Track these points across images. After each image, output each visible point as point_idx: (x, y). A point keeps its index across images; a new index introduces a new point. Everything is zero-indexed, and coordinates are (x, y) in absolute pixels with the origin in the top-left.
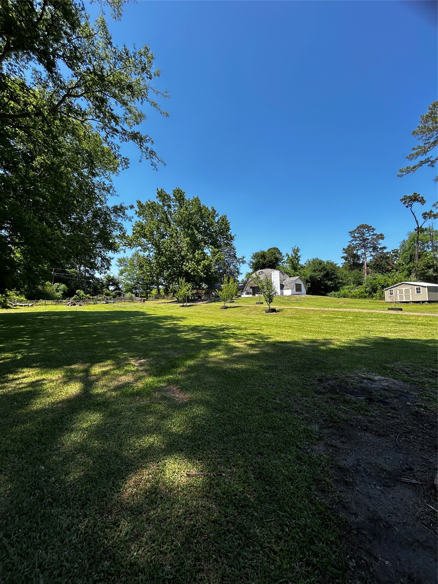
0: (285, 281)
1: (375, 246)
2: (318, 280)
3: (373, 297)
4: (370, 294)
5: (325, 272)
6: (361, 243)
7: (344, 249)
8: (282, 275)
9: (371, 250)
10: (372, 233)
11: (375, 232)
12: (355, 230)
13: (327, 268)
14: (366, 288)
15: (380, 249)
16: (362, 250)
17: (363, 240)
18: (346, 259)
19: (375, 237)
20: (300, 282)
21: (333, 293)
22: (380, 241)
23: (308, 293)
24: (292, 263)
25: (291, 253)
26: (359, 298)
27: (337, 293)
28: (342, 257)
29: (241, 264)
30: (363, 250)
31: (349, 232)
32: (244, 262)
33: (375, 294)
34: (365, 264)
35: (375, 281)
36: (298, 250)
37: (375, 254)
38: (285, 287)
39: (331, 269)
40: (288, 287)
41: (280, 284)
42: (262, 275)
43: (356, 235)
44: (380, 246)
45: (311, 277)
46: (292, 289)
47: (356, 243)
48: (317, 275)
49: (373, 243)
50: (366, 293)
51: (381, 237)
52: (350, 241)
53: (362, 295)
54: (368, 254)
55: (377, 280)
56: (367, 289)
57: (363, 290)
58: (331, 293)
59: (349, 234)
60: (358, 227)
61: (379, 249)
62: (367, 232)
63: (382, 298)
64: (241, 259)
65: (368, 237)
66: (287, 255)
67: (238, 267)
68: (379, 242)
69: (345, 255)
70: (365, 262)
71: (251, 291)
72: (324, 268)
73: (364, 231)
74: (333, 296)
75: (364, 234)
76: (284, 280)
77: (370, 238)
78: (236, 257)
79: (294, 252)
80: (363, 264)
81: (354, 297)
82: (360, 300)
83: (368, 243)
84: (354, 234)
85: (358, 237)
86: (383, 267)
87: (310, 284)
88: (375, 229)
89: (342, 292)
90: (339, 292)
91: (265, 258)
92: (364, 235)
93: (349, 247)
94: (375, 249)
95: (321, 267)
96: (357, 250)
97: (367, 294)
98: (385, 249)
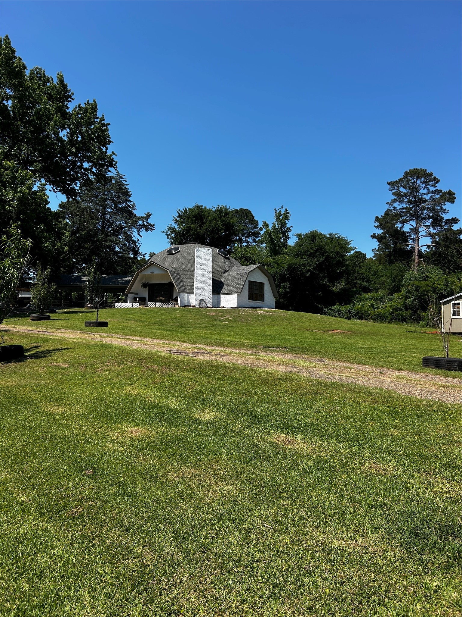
0: (226, 274)
1: (438, 216)
2: (305, 276)
3: (420, 320)
4: (415, 311)
5: (322, 259)
6: (411, 209)
7: (377, 218)
8: (223, 260)
9: (428, 223)
10: (432, 189)
11: (439, 186)
12: (401, 180)
13: (327, 248)
14: (407, 298)
15: (447, 221)
16: (411, 222)
17: (416, 202)
18: (380, 239)
19: (437, 196)
20: (260, 278)
21: (336, 307)
22: (447, 206)
23: (278, 306)
24: (272, 241)
25: (272, 221)
26: (391, 321)
27: (344, 309)
28: (373, 236)
29: (143, 232)
30: (413, 223)
31: (389, 183)
32: (149, 227)
33: (424, 314)
34: (416, 251)
35: (424, 283)
36: (286, 216)
37: (435, 231)
38: (225, 289)
39: (337, 254)
40: (232, 288)
41: (214, 281)
42: (175, 256)
43: (402, 190)
44: (446, 217)
45: (292, 269)
46: (239, 294)
47: (401, 207)
48: (303, 265)
49: (434, 209)
50: (406, 310)
51: (450, 197)
52: (390, 201)
53: (397, 316)
54: (422, 231)
55: (430, 282)
56: (408, 301)
57: (398, 303)
58: (333, 308)
59: (388, 186)
60: (406, 173)
61: (443, 223)
62: (424, 185)
63: (436, 322)
64: (142, 219)
65: (424, 196)
66: (265, 225)
67: (135, 236)
68: (443, 206)
69: (379, 232)
70: (417, 248)
71: (145, 294)
72: (321, 249)
73: (418, 182)
74: (337, 314)
75: (417, 189)
76: (226, 271)
77: (428, 197)
78: (131, 214)
79: (278, 218)
80: (412, 251)
81: (380, 318)
82: (391, 326)
83: (424, 208)
84: (398, 187)
85: (406, 195)
86: (450, 261)
87: (287, 284)
88: (438, 181)
89: (357, 306)
90: (349, 307)
91: (203, 223)
92: (417, 191)
93: (387, 213)
94: (437, 221)
95: (315, 246)
96: (403, 222)
97: (408, 313)
98: (456, 223)
